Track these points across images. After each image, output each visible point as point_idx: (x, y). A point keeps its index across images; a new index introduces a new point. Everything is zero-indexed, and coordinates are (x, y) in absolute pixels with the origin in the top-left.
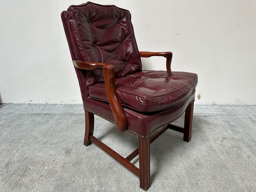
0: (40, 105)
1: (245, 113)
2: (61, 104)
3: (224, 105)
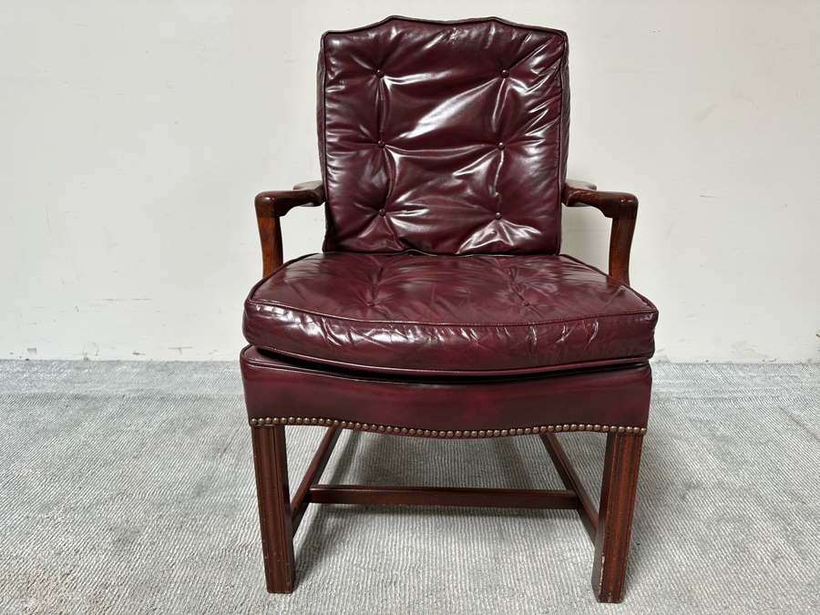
0: (63, 365)
1: (766, 391)
2: (135, 362)
3: (694, 365)
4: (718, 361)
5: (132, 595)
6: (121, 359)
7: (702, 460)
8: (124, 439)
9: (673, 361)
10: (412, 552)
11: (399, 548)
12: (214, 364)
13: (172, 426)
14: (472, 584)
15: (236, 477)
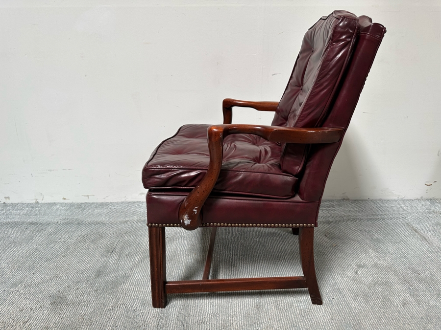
0: (24, 205)
1: (399, 214)
2: (63, 203)
3: (362, 201)
4: (374, 199)
6: (55, 202)
7: (366, 252)
8: (57, 246)
9: (351, 199)
10: (213, 305)
11: (206, 304)
12: (107, 204)
13: (84, 239)
14: (245, 322)
15: (118, 266)
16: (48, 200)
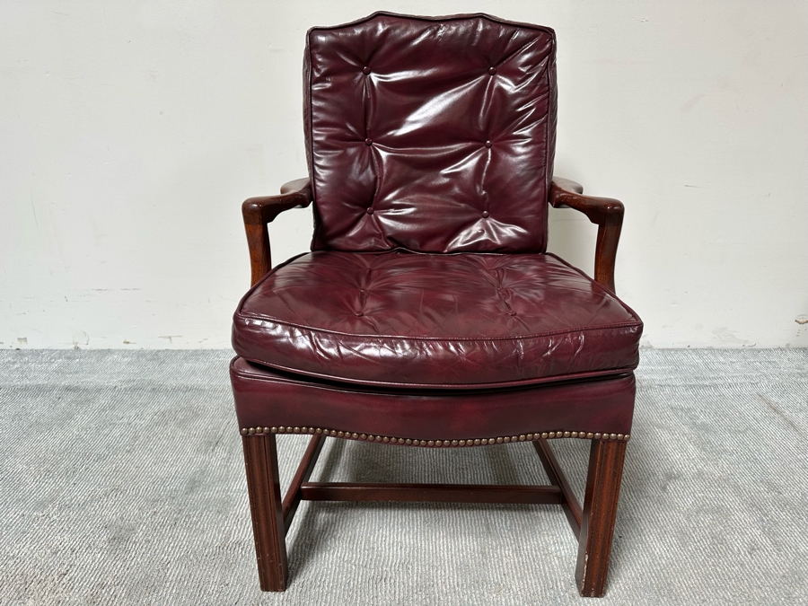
0: (53, 354)
1: (745, 377)
2: (125, 351)
3: (676, 350)
4: (699, 347)
5: (129, 595)
6: (111, 348)
7: (683, 449)
8: (116, 432)
9: (655, 347)
10: (401, 548)
11: (389, 544)
12: (204, 353)
13: (164, 420)
14: (460, 580)
15: (228, 471)
16: (97, 344)
